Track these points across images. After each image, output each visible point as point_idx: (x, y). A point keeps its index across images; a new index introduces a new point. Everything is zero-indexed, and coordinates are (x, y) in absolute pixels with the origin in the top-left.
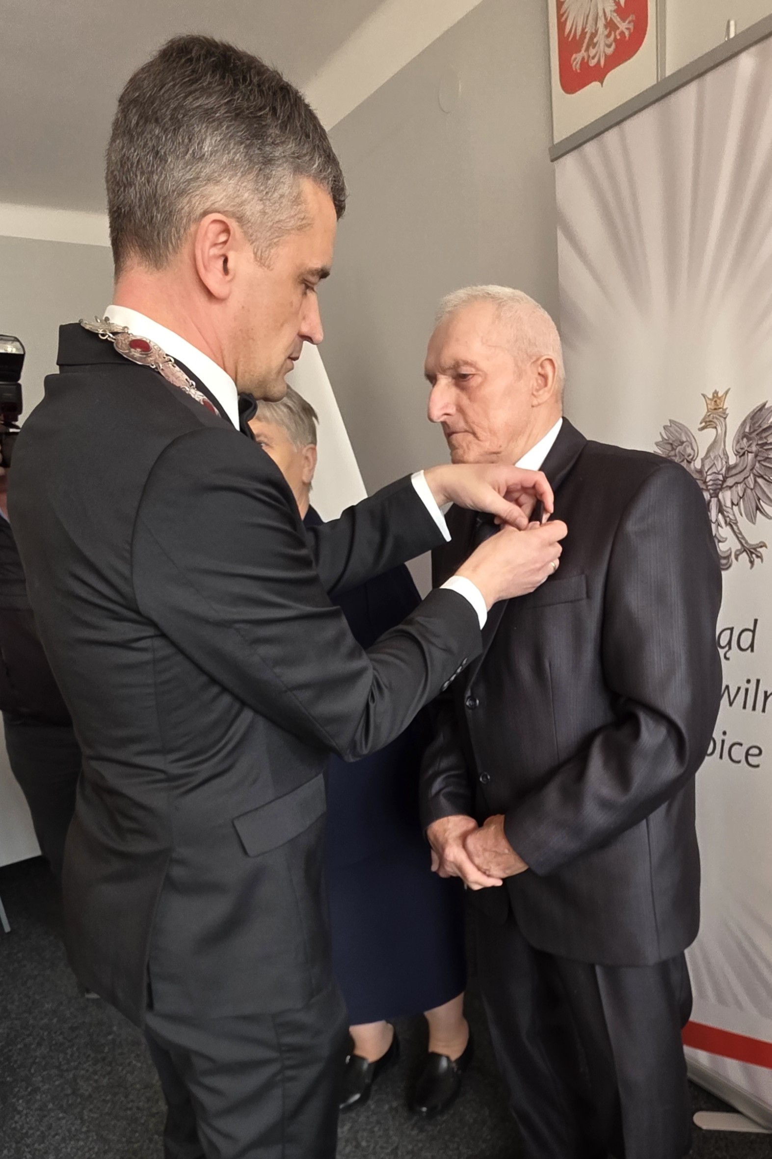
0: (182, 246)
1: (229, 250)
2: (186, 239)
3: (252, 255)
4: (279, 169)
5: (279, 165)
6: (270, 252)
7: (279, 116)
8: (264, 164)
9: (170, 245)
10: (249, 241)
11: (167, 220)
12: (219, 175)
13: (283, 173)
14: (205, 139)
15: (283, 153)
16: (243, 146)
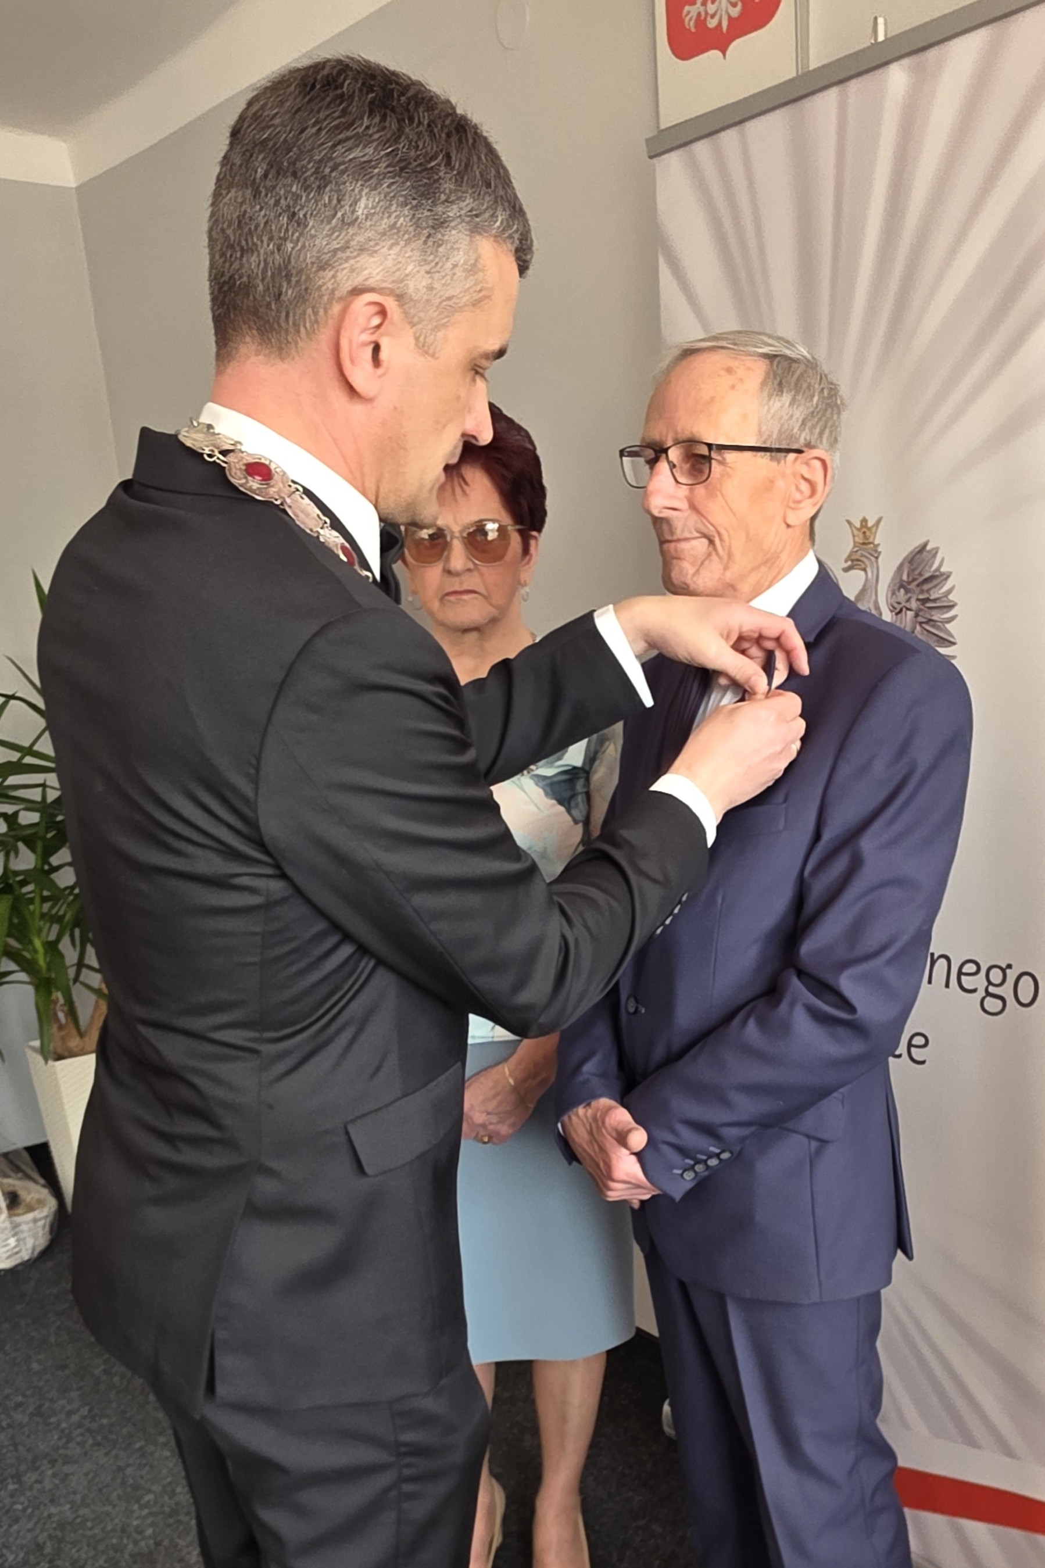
0: (319, 331)
1: (382, 335)
2: (326, 323)
3: (413, 341)
4: (454, 232)
5: (453, 228)
6: (435, 336)
7: (454, 166)
8: (433, 227)
9: (302, 329)
10: (410, 323)
11: (302, 297)
12: (377, 244)
13: (457, 236)
14: (359, 200)
15: (459, 212)
16: (408, 207)
